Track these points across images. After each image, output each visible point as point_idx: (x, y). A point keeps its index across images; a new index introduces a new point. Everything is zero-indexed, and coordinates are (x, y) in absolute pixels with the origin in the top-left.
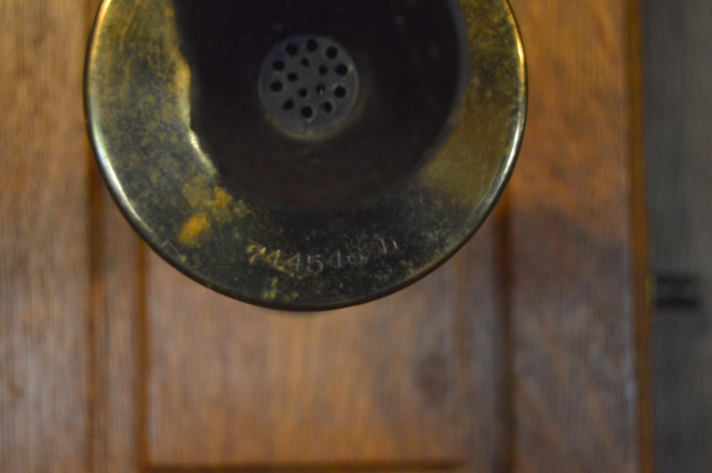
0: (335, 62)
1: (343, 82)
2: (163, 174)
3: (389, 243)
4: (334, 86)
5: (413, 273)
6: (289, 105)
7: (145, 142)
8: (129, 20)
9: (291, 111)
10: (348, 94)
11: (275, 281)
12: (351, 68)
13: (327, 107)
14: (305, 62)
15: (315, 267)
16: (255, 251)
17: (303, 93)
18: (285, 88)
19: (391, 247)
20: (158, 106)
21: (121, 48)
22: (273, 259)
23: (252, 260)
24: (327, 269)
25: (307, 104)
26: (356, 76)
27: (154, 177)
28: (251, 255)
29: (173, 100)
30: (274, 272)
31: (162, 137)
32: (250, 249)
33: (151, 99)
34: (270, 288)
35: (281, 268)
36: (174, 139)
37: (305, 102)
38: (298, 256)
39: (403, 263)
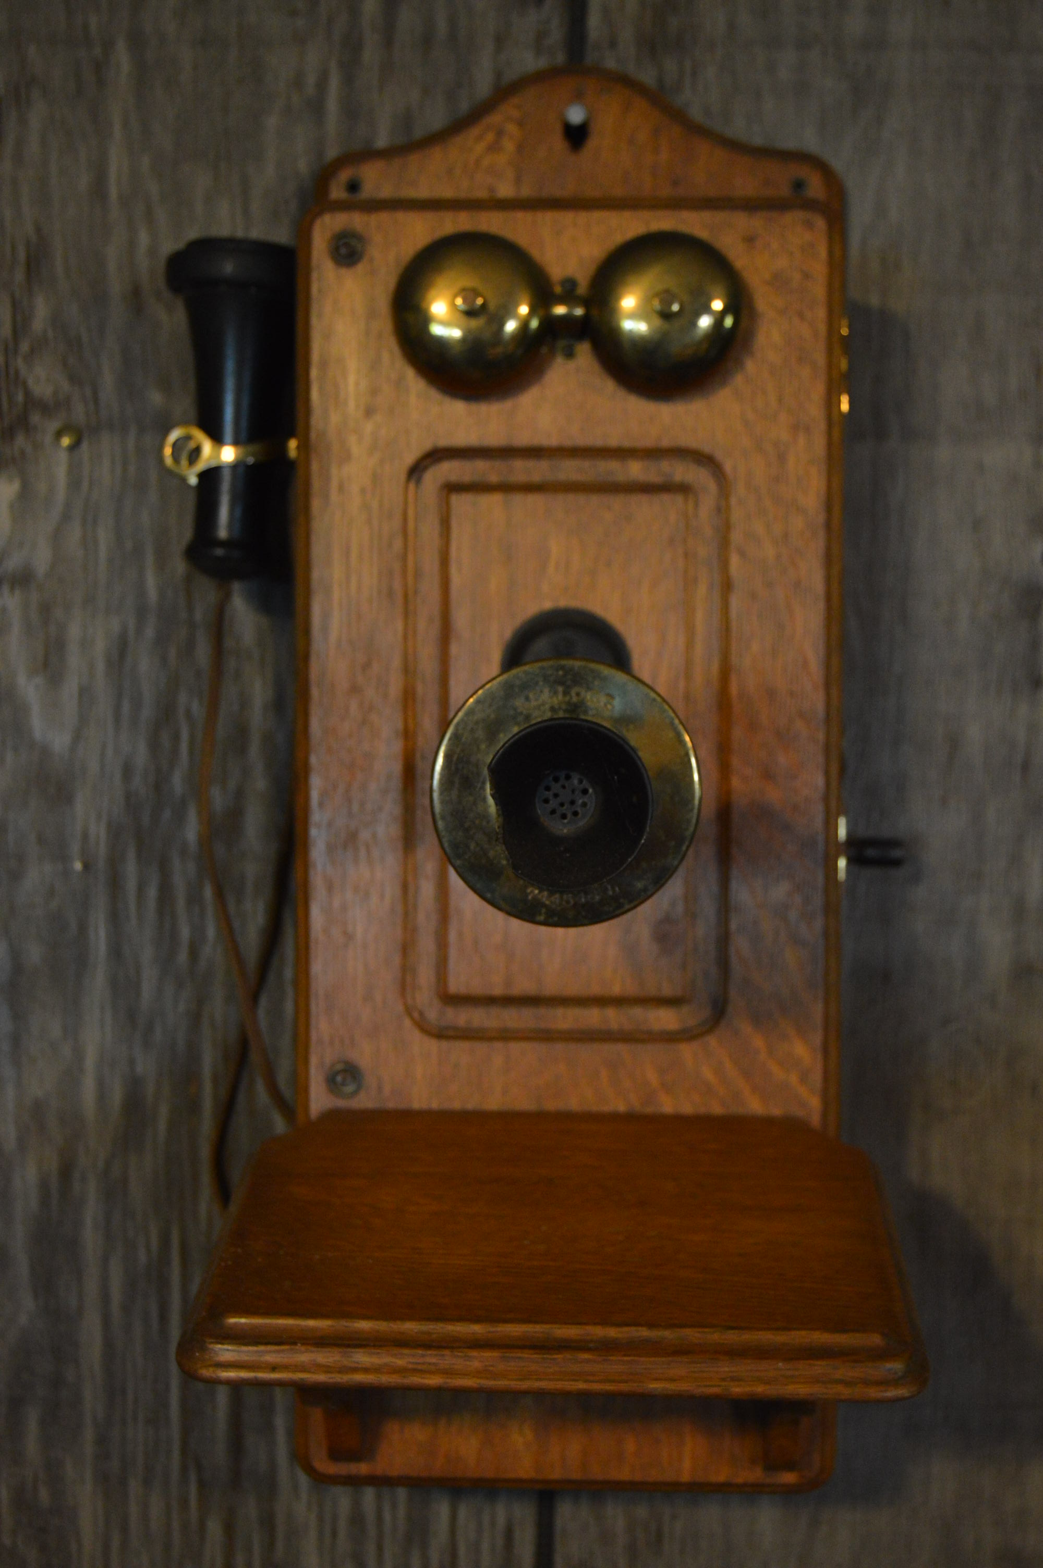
0: (582, 786)
1: (586, 799)
2: (477, 844)
3: (613, 888)
4: (581, 801)
5: (627, 907)
6: (553, 812)
7: (467, 825)
8: (458, 750)
9: (554, 816)
10: (588, 807)
11: (544, 910)
12: (591, 791)
13: (575, 814)
14: (564, 787)
15: (568, 902)
16: (532, 892)
17: (562, 805)
18: (551, 802)
19: (614, 891)
20: (475, 803)
21: (453, 768)
22: (542, 896)
23: (530, 897)
24: (575, 904)
25: (564, 812)
26: (594, 797)
27: (472, 846)
28: (530, 893)
29: (484, 799)
30: (544, 905)
31: (477, 822)
32: (529, 890)
33: (471, 799)
34: (540, 914)
35: (547, 902)
36: (484, 823)
37: (564, 810)
38: (557, 896)
39: (622, 900)
